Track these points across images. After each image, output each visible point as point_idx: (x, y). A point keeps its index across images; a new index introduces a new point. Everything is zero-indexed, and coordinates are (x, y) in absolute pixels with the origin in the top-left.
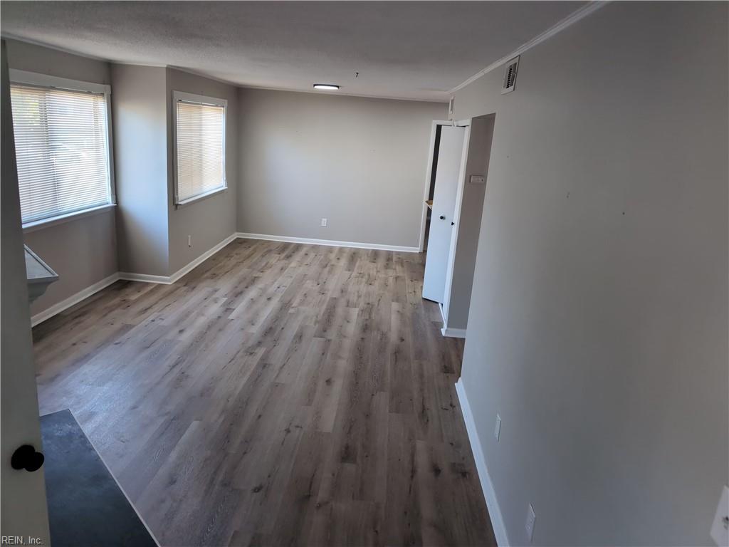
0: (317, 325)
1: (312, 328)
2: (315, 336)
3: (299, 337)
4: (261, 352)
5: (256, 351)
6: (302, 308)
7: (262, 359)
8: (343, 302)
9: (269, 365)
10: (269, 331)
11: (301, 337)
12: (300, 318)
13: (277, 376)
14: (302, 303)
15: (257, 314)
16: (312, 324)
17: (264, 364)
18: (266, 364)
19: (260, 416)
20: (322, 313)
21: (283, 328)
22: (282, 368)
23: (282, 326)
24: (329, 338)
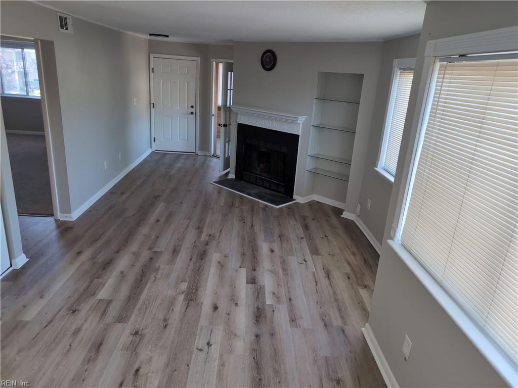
0: (157, 265)
1: (162, 263)
2: (161, 252)
3: (175, 251)
4: (204, 237)
5: (208, 237)
6: (171, 292)
7: (201, 232)
8: (113, 312)
9: (196, 229)
10: (203, 256)
11: (174, 252)
12: (174, 275)
13: (189, 223)
14: (172, 302)
15: (221, 277)
16: (162, 267)
17: (200, 229)
18: (198, 229)
19: (195, 207)
20: (149, 285)
21: (191, 259)
22: (187, 227)
23: (192, 262)
24: (150, 251)
